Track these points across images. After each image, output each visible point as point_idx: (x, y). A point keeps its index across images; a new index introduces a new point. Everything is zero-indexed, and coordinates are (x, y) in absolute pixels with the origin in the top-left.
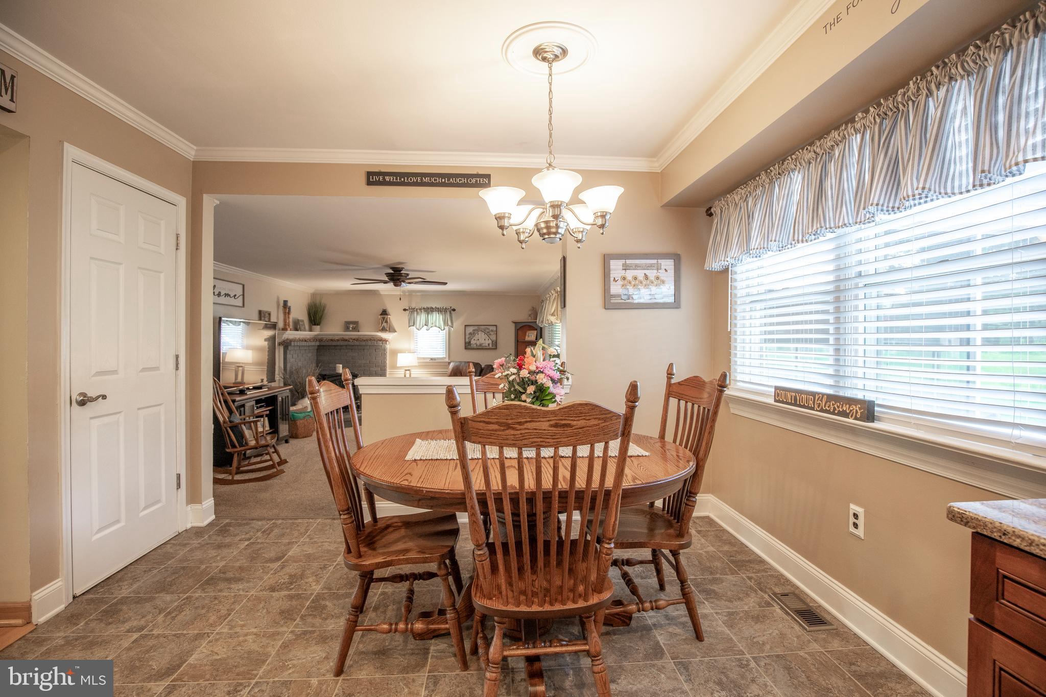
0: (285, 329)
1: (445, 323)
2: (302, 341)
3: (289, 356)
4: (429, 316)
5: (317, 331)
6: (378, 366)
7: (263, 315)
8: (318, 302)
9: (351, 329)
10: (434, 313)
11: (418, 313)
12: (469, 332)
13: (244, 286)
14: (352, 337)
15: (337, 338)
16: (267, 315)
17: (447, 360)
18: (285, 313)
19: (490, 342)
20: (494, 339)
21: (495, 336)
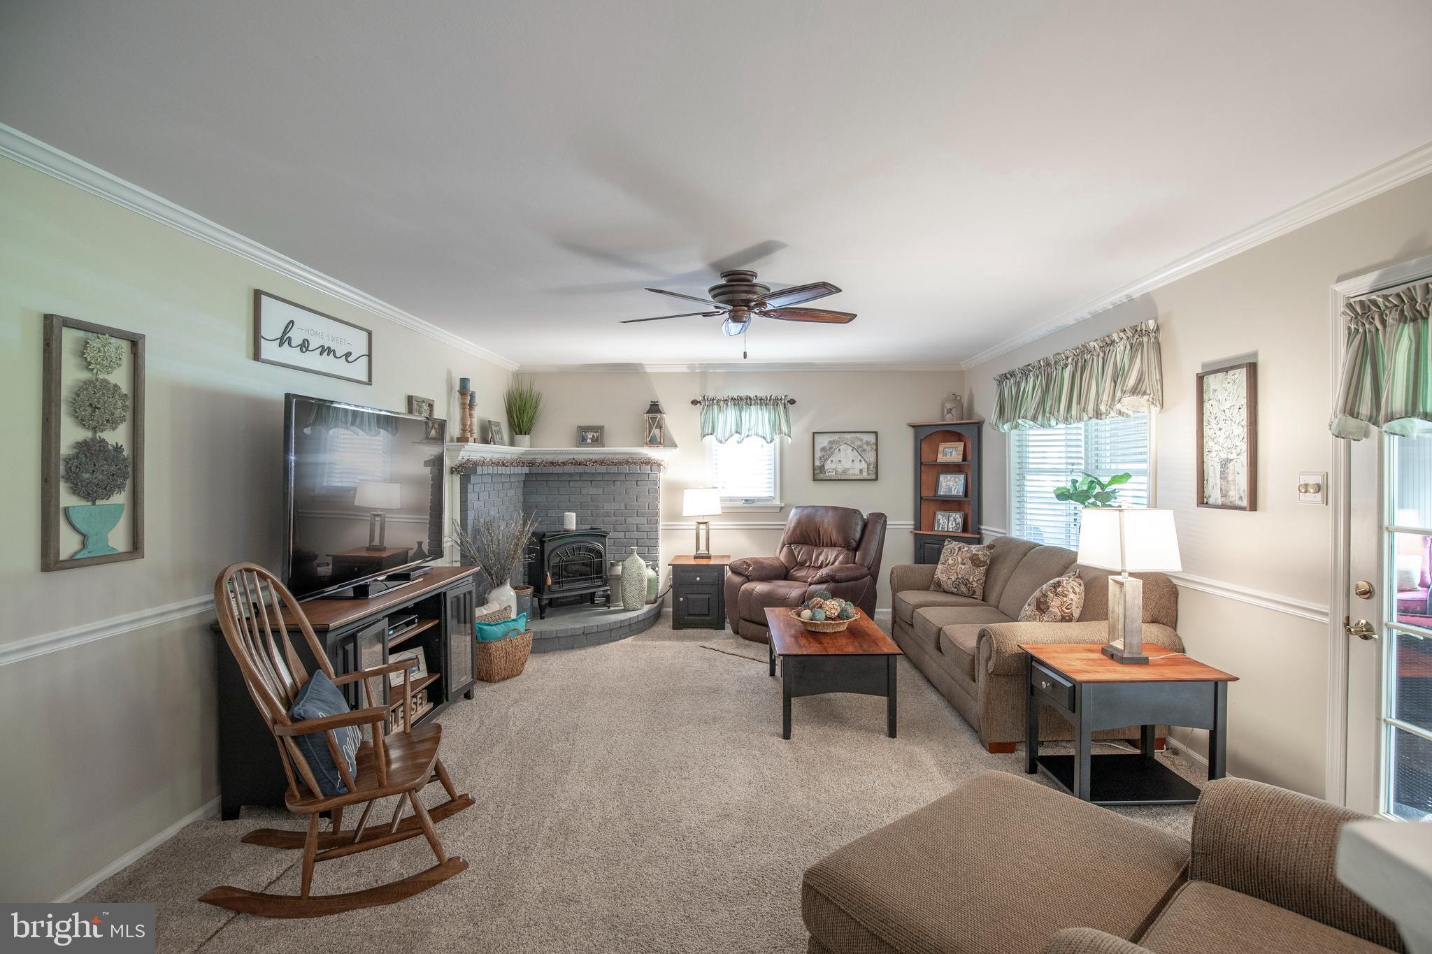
0: (463, 439)
1: (776, 428)
2: (497, 464)
3: (471, 496)
4: (743, 414)
5: (524, 446)
6: (643, 515)
7: (415, 404)
8: (526, 388)
9: (589, 441)
10: (753, 408)
11: (720, 409)
12: (821, 446)
13: (370, 334)
14: (591, 457)
15: (561, 459)
16: (425, 407)
17: (777, 502)
18: (463, 405)
19: (864, 465)
20: (872, 459)
21: (873, 454)
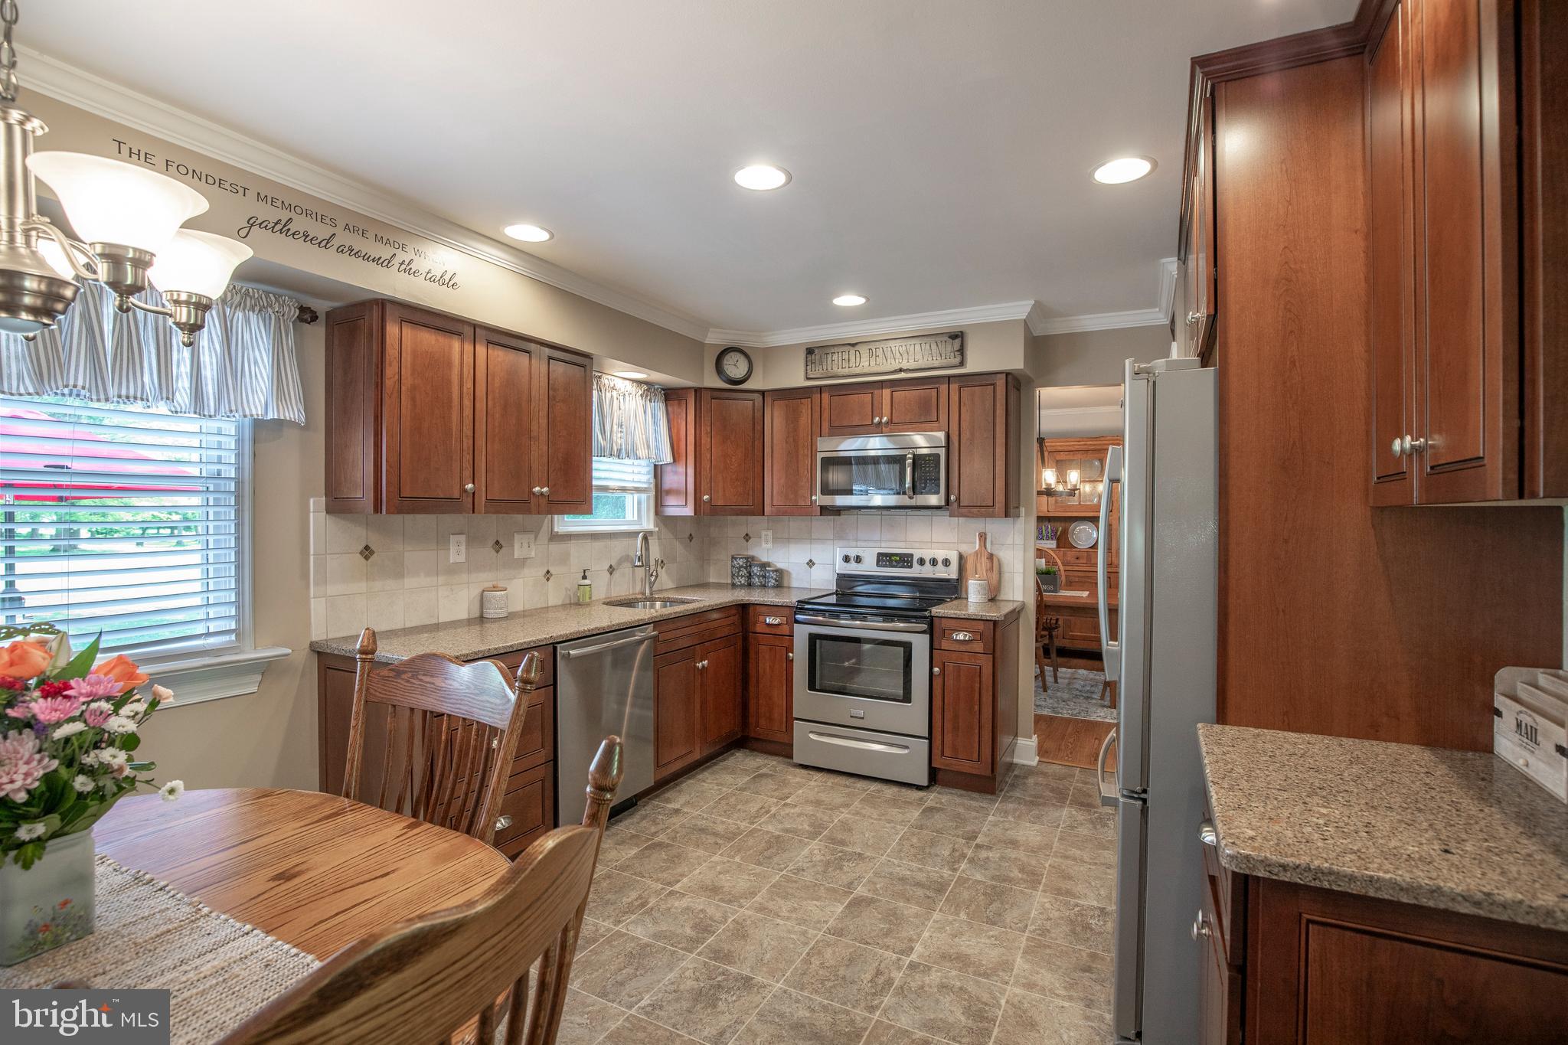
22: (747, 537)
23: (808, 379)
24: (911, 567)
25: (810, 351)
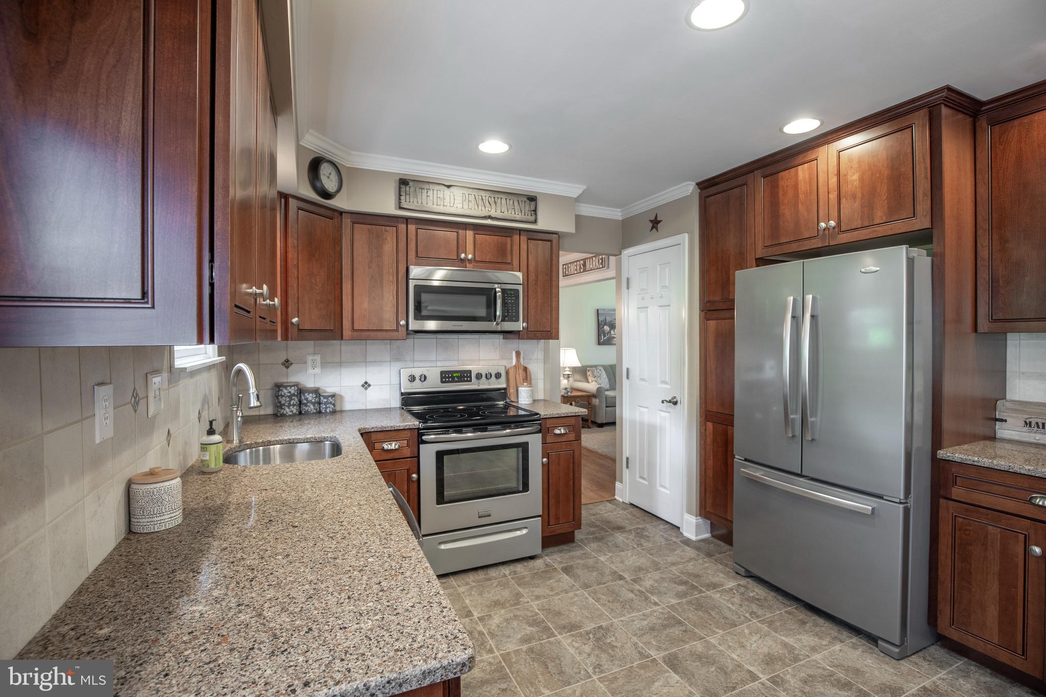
22: (287, 364)
23: (401, 208)
24: (471, 381)
25: (404, 182)
